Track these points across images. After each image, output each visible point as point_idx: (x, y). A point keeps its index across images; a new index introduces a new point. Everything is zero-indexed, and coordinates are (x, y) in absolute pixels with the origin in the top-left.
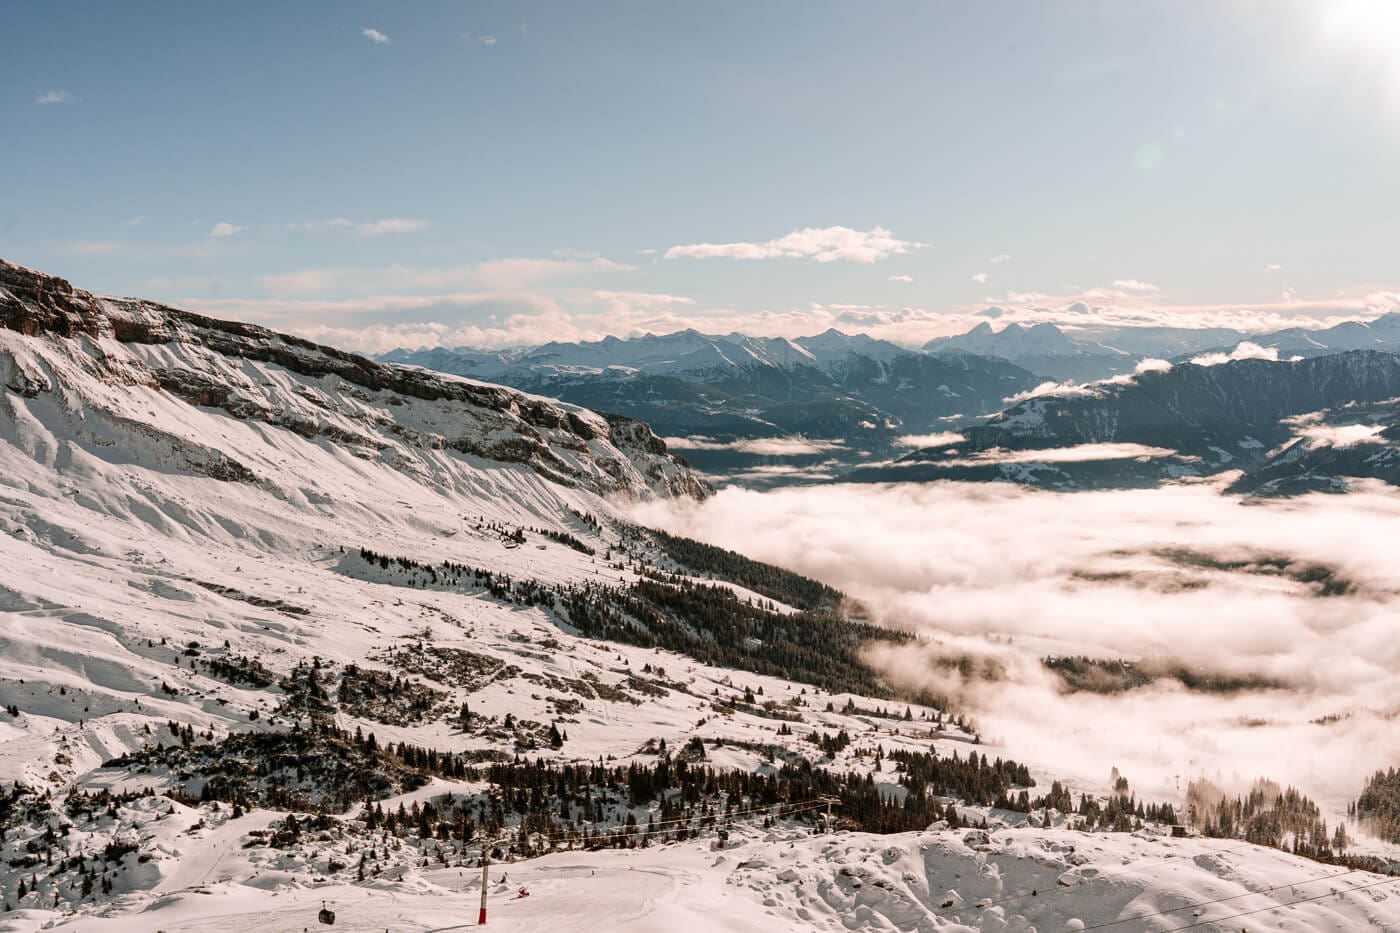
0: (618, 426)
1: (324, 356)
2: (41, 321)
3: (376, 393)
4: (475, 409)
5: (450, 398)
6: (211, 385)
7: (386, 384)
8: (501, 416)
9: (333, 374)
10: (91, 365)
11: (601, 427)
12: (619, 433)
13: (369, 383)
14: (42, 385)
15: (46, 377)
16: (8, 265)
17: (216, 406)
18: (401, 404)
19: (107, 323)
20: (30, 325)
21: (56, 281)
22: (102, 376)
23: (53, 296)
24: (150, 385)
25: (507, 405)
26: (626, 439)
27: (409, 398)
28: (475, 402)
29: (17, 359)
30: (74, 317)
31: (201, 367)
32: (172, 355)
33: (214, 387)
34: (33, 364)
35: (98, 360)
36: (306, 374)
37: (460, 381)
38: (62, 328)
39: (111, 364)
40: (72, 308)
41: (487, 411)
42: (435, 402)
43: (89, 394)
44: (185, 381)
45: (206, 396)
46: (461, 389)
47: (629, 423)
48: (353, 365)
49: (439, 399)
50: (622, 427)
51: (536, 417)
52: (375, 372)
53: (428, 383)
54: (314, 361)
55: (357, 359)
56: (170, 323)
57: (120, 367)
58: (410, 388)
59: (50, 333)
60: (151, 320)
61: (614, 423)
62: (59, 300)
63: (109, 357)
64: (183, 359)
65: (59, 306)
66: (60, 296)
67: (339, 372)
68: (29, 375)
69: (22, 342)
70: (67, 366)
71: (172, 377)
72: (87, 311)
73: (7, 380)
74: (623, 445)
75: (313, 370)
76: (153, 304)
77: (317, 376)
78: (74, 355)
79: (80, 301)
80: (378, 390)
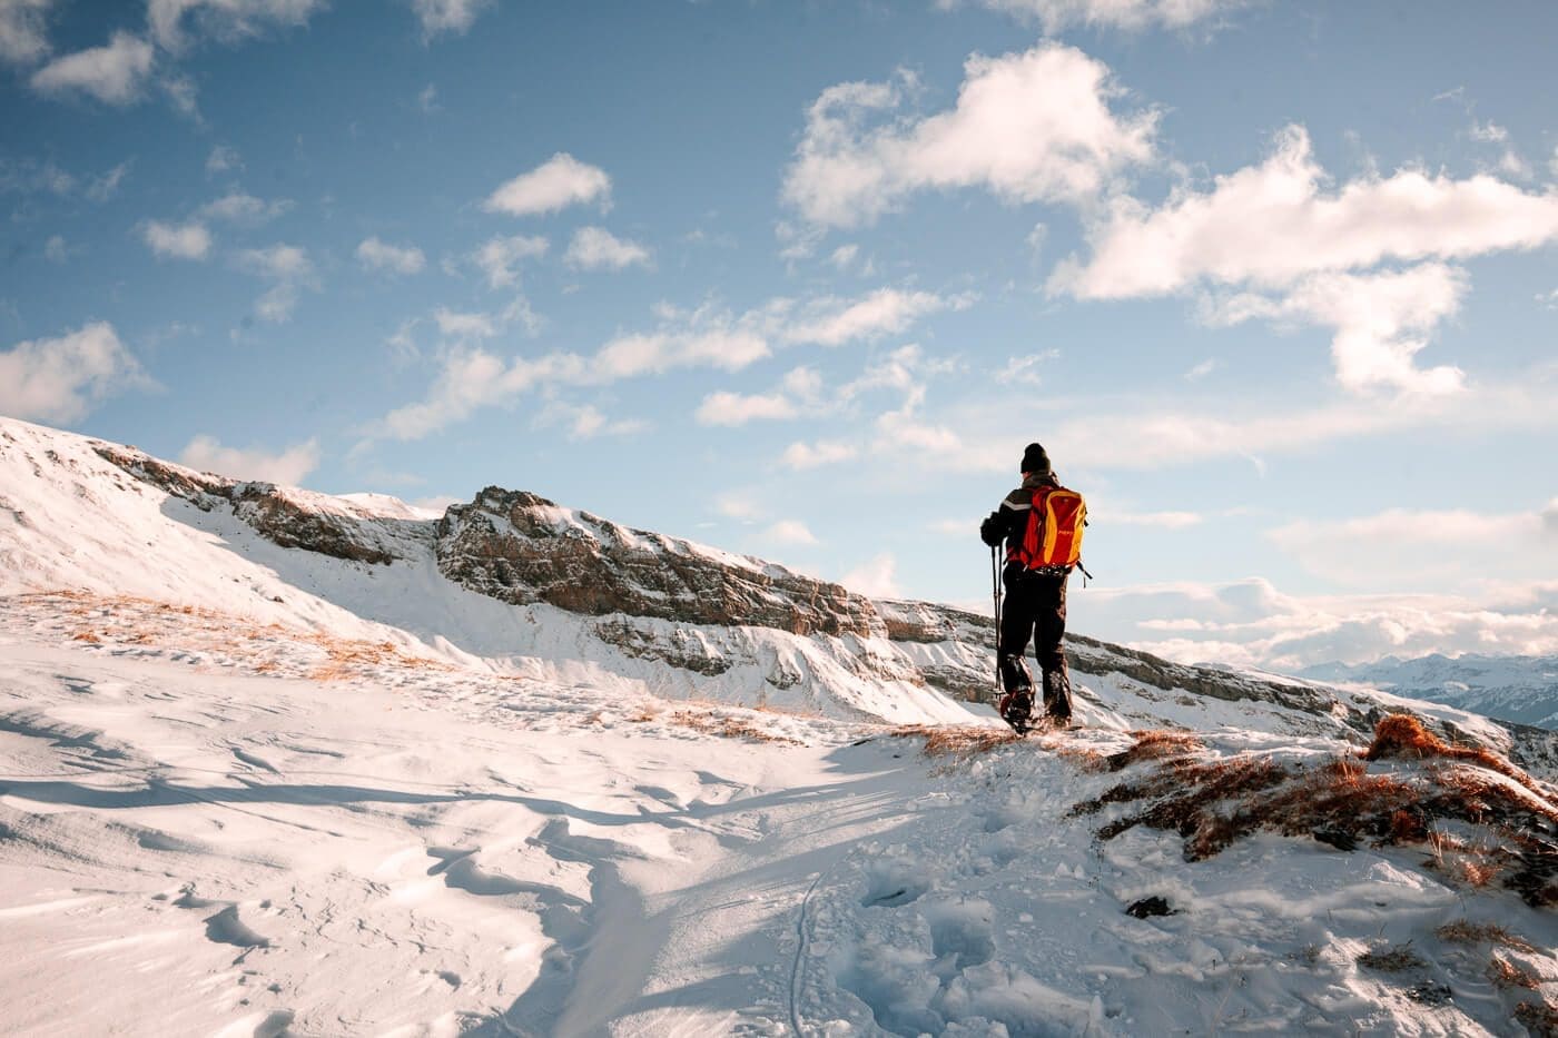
0: (1528, 739)
1: (1108, 653)
2: (812, 622)
3: (1166, 693)
4: (1285, 711)
5: (1255, 699)
6: (978, 681)
7: (1178, 683)
8: (1318, 719)
9: (1117, 672)
10: (849, 660)
11: (1493, 739)
12: (1530, 748)
13: (1158, 681)
14: (795, 678)
15: (800, 672)
16: (791, 574)
17: (982, 702)
18: (1193, 704)
19: (882, 624)
20: (801, 626)
21: (831, 587)
22: (858, 671)
23: (826, 600)
24: (912, 681)
25: (1328, 707)
26: (1540, 756)
27: (1205, 698)
28: (1286, 703)
29: (780, 656)
30: (842, 618)
31: (971, 664)
32: (944, 654)
33: (980, 684)
34: (793, 660)
35: (859, 657)
36: (1088, 672)
37: (1268, 680)
38: (831, 627)
39: (871, 660)
40: (842, 611)
41: (1299, 713)
42: (1236, 703)
43: (834, 687)
44: (952, 677)
45: (973, 693)
46: (1268, 689)
47: (1544, 736)
48: (1140, 663)
49: (1241, 700)
50: (1533, 740)
51: (1372, 723)
52: (1164, 669)
53: (1229, 683)
54: (1097, 659)
55: (1144, 657)
56: (947, 623)
57: (879, 663)
58: (1207, 688)
59: (820, 633)
60: (927, 620)
61: (1523, 736)
62: (831, 603)
63: (870, 654)
64: (954, 657)
65: (832, 609)
66: (834, 600)
67: (1123, 670)
68: (786, 670)
69: (790, 641)
70: (825, 662)
71: (940, 673)
72: (858, 613)
73: (768, 675)
74: (1535, 763)
75: (1095, 668)
76: (933, 606)
77: (1099, 674)
78: (836, 653)
79: (853, 604)
80: (1169, 689)
